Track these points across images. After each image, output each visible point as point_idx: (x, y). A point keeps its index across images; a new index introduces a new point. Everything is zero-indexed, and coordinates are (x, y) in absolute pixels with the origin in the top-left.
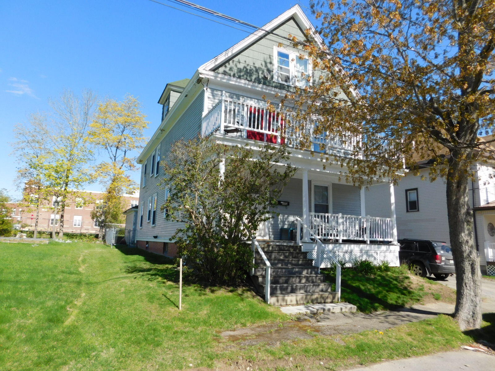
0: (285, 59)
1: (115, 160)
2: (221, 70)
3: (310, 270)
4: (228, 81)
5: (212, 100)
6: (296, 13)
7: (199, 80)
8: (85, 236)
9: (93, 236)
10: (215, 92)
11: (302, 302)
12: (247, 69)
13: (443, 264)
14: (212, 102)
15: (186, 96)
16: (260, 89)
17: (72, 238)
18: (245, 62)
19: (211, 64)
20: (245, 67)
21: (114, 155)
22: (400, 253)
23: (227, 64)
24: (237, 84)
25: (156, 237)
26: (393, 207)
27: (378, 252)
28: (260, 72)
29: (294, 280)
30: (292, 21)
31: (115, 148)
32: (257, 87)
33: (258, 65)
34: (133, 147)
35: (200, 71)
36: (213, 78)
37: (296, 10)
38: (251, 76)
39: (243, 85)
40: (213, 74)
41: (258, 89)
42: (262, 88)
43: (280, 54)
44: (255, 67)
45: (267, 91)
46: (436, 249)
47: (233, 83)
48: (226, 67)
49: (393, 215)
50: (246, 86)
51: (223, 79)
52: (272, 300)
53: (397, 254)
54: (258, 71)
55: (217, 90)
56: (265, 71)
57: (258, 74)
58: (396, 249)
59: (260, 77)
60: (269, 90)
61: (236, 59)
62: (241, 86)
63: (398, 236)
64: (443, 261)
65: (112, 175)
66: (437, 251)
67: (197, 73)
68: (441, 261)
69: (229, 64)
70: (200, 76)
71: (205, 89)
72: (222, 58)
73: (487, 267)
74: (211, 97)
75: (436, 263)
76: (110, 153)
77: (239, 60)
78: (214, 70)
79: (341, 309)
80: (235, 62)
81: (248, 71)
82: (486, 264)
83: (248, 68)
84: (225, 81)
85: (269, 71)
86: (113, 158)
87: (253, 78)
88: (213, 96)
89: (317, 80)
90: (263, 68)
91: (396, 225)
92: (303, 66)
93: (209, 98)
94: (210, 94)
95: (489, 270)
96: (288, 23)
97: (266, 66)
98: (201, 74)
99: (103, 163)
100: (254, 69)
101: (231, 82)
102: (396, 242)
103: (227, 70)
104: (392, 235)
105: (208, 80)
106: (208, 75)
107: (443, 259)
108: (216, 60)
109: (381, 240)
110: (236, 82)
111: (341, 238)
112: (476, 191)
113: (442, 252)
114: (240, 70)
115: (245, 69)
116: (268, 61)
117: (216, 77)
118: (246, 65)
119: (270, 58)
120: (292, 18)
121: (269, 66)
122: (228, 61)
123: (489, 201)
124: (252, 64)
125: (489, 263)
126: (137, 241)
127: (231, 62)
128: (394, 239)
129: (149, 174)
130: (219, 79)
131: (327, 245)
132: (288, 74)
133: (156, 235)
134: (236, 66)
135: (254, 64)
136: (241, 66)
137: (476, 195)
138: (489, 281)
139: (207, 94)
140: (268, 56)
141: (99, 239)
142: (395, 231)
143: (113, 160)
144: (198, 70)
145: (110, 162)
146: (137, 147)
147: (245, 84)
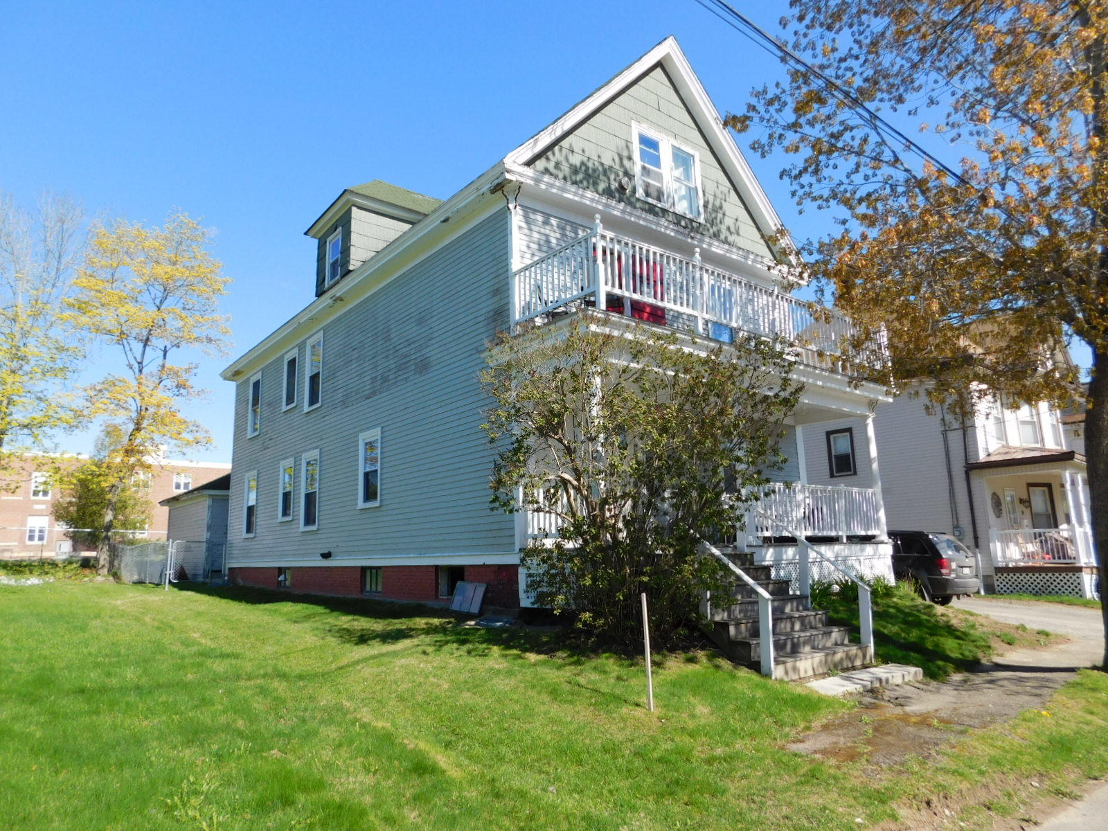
0: (652, 151)
1: (140, 371)
2: (541, 164)
3: (795, 604)
4: (560, 193)
5: (527, 232)
6: (668, 54)
7: (500, 187)
8: (54, 564)
9: (75, 565)
10: (531, 216)
11: (821, 671)
12: (587, 168)
13: (953, 576)
14: (526, 238)
15: (446, 221)
16: (619, 214)
17: (20, 572)
18: (583, 151)
19: (526, 152)
20: (583, 163)
21: (139, 360)
22: (893, 557)
23: (550, 154)
24: (576, 199)
25: (326, 556)
26: (875, 466)
27: (862, 558)
28: (612, 177)
29: (783, 626)
30: (659, 70)
31: (141, 345)
32: (614, 208)
33: (607, 162)
34: (189, 341)
35: (507, 166)
36: (532, 183)
37: (669, 48)
38: (595, 184)
39: (588, 203)
40: (531, 175)
41: (615, 213)
42: (623, 212)
43: (644, 141)
44: (602, 164)
45: (633, 219)
46: (938, 547)
47: (570, 196)
48: (548, 159)
49: (876, 483)
50: (594, 205)
51: (552, 186)
52: (778, 672)
53: (889, 561)
54: (608, 172)
55: (535, 211)
56: (621, 174)
57: (609, 179)
58: (887, 550)
59: (613, 187)
60: (636, 216)
61: (565, 143)
62: (585, 204)
63: (888, 522)
64: (954, 570)
65: (134, 408)
66: (942, 552)
67: (498, 170)
68: (951, 571)
69: (554, 154)
70: (508, 176)
71: (511, 206)
72: (545, 140)
73: (996, 578)
74: (524, 225)
75: (941, 574)
76: (129, 354)
77: (571, 145)
78: (529, 163)
79: (903, 676)
80: (564, 151)
81: (590, 171)
82: (992, 572)
83: (590, 165)
84: (555, 191)
85: (630, 176)
86: (136, 366)
87: (602, 186)
88: (527, 223)
89: (711, 199)
90: (617, 167)
91: (882, 503)
92: (681, 169)
93: (520, 227)
94: (521, 218)
95: (998, 583)
96: (652, 74)
97: (622, 165)
98: (509, 171)
99: (110, 379)
100: (600, 169)
101: (566, 195)
102: (885, 538)
103: (551, 166)
104: (877, 522)
105: (519, 186)
106: (521, 175)
107: (954, 565)
108: (536, 142)
109: (863, 533)
110: (575, 194)
111: (802, 534)
112: (969, 431)
113: (950, 553)
114: (575, 171)
115: (583, 168)
116: (625, 153)
117: (537, 181)
118: (585, 159)
119: (627, 147)
120: (659, 64)
121: (626, 162)
122: (550, 147)
123: (990, 451)
124: (596, 158)
125: (999, 570)
126: (230, 569)
127: (557, 148)
128: (882, 531)
129: (273, 404)
130: (543, 187)
131: (784, 549)
132: (658, 185)
133: (326, 551)
134: (567, 159)
135: (599, 157)
136: (576, 160)
137: (969, 440)
138: (1007, 604)
139: (517, 219)
140: (624, 143)
141: (100, 572)
142: (882, 514)
143: (137, 371)
144: (502, 162)
145: (129, 376)
146: (197, 339)
147: (592, 200)
